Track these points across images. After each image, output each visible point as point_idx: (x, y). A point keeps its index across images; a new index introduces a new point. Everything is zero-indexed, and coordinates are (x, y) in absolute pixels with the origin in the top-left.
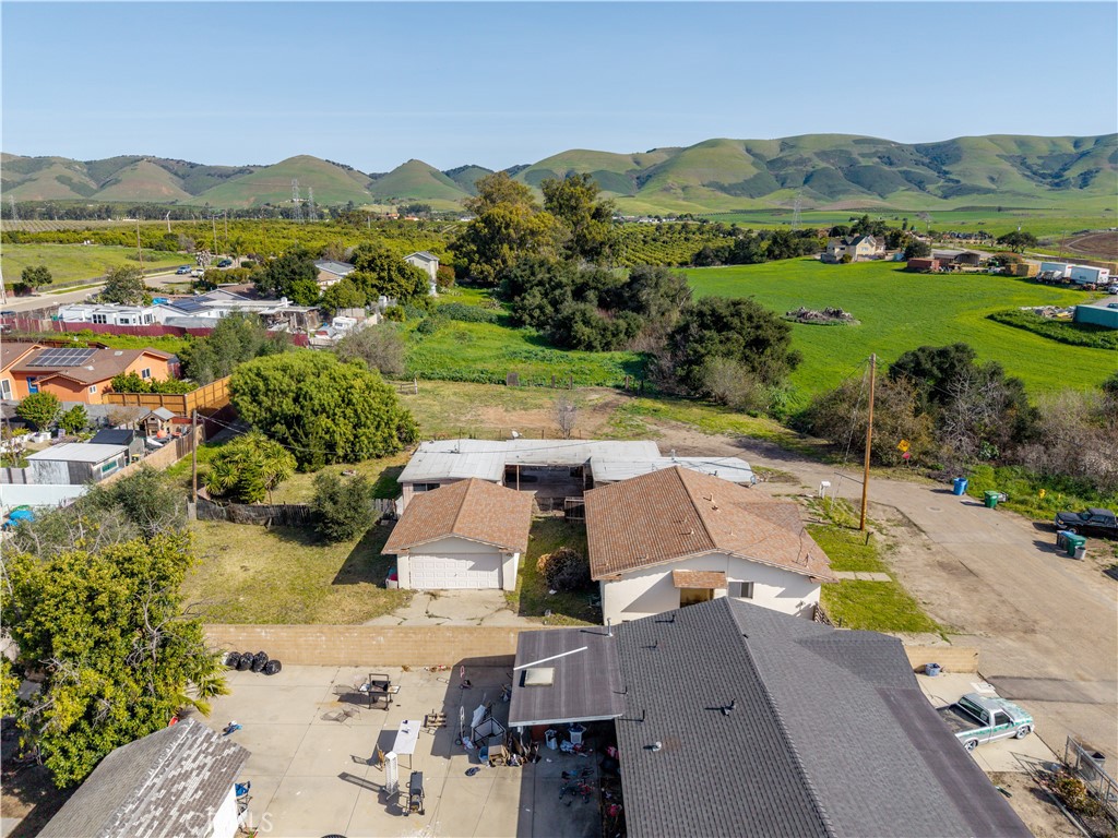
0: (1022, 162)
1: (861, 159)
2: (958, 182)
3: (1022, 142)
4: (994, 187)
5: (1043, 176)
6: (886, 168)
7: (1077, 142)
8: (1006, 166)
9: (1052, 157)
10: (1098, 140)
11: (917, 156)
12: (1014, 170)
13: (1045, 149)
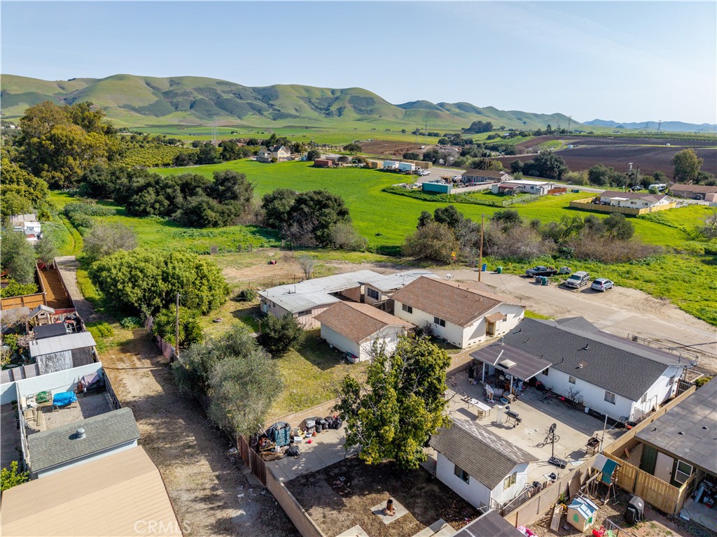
0: (309, 101)
1: (223, 94)
2: (279, 111)
3: (307, 89)
4: (298, 114)
5: (321, 109)
6: (239, 100)
7: (333, 91)
8: (302, 102)
9: (322, 99)
10: (342, 91)
11: (255, 94)
12: (306, 105)
13: (319, 94)
